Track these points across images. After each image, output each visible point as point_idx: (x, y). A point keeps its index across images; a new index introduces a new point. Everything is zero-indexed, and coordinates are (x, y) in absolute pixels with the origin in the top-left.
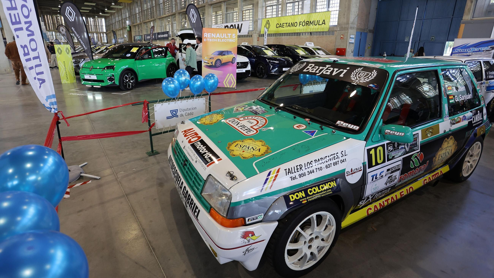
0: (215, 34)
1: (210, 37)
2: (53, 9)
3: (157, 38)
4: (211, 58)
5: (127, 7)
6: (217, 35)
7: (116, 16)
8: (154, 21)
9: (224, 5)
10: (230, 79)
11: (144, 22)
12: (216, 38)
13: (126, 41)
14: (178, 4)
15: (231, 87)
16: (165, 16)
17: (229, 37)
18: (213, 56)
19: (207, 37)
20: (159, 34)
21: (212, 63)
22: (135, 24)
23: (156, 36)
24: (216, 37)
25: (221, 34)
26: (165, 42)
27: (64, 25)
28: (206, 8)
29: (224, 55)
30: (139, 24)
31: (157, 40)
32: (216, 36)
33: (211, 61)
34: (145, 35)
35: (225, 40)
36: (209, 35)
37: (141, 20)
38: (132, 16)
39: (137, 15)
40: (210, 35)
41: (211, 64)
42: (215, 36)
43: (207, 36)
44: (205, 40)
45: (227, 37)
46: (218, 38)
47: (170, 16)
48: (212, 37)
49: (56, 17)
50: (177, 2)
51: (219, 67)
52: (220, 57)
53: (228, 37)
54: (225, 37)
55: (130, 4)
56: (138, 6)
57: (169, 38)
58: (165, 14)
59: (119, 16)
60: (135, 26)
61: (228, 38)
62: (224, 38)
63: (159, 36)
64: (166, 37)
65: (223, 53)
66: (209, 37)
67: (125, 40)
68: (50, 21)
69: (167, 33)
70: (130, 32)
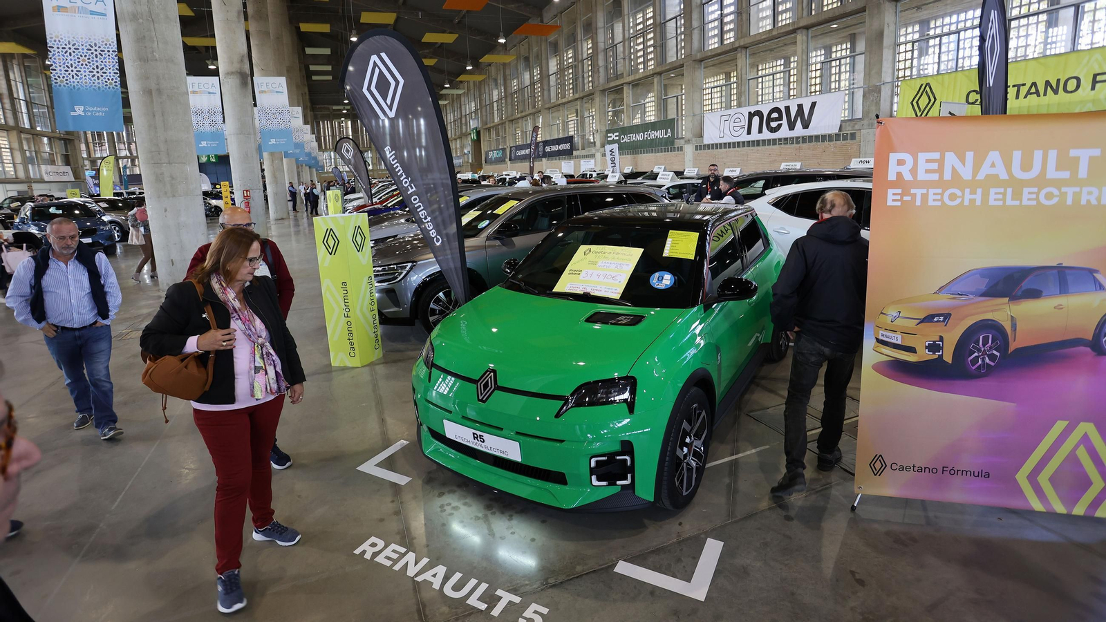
0: (970, 156)
1: (935, 177)
2: (335, 108)
3: (541, 153)
4: (929, 319)
5: (472, 91)
6: (988, 162)
7: (448, 112)
8: (535, 114)
9: (744, 56)
10: (1072, 458)
11: (511, 119)
12: (973, 185)
13: (468, 162)
14: (602, 70)
15: (1079, 510)
16: (564, 100)
17: (1083, 172)
18: (943, 302)
19: (908, 177)
20: (546, 143)
21: (933, 347)
22: (489, 126)
23: (541, 149)
24: (981, 176)
25: (1017, 156)
26: (563, 162)
27: (351, 137)
28: (686, 71)
29: (1034, 294)
30: (499, 124)
31: (543, 157)
32: (977, 167)
33: (932, 333)
34: (511, 147)
35: (1049, 196)
36: (922, 166)
37: (502, 114)
38: (484, 109)
39: (495, 104)
40: (935, 166)
41: (924, 355)
42: (966, 173)
43: (914, 171)
44: (890, 197)
45: (1065, 175)
46: (993, 180)
47: (577, 99)
48: (947, 176)
49: (339, 124)
50: (598, 65)
51: (986, 372)
52: (1002, 311)
53: (1075, 171)
54: (1052, 173)
55: (480, 82)
56: (496, 85)
57: (575, 153)
58: (564, 97)
59: (454, 111)
60: (489, 129)
61: (1074, 181)
62: (1041, 181)
63: (548, 149)
64: (567, 150)
65: (1025, 285)
66: (922, 176)
67: (466, 160)
68: (329, 132)
69: (569, 139)
70: (477, 143)
